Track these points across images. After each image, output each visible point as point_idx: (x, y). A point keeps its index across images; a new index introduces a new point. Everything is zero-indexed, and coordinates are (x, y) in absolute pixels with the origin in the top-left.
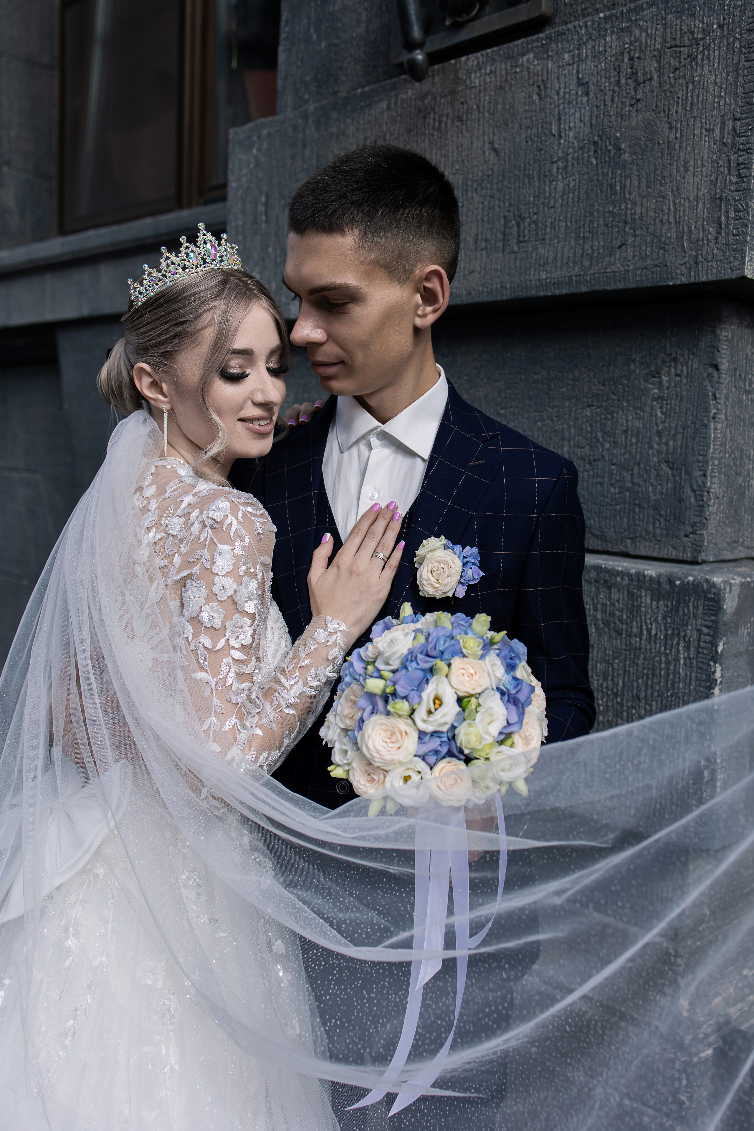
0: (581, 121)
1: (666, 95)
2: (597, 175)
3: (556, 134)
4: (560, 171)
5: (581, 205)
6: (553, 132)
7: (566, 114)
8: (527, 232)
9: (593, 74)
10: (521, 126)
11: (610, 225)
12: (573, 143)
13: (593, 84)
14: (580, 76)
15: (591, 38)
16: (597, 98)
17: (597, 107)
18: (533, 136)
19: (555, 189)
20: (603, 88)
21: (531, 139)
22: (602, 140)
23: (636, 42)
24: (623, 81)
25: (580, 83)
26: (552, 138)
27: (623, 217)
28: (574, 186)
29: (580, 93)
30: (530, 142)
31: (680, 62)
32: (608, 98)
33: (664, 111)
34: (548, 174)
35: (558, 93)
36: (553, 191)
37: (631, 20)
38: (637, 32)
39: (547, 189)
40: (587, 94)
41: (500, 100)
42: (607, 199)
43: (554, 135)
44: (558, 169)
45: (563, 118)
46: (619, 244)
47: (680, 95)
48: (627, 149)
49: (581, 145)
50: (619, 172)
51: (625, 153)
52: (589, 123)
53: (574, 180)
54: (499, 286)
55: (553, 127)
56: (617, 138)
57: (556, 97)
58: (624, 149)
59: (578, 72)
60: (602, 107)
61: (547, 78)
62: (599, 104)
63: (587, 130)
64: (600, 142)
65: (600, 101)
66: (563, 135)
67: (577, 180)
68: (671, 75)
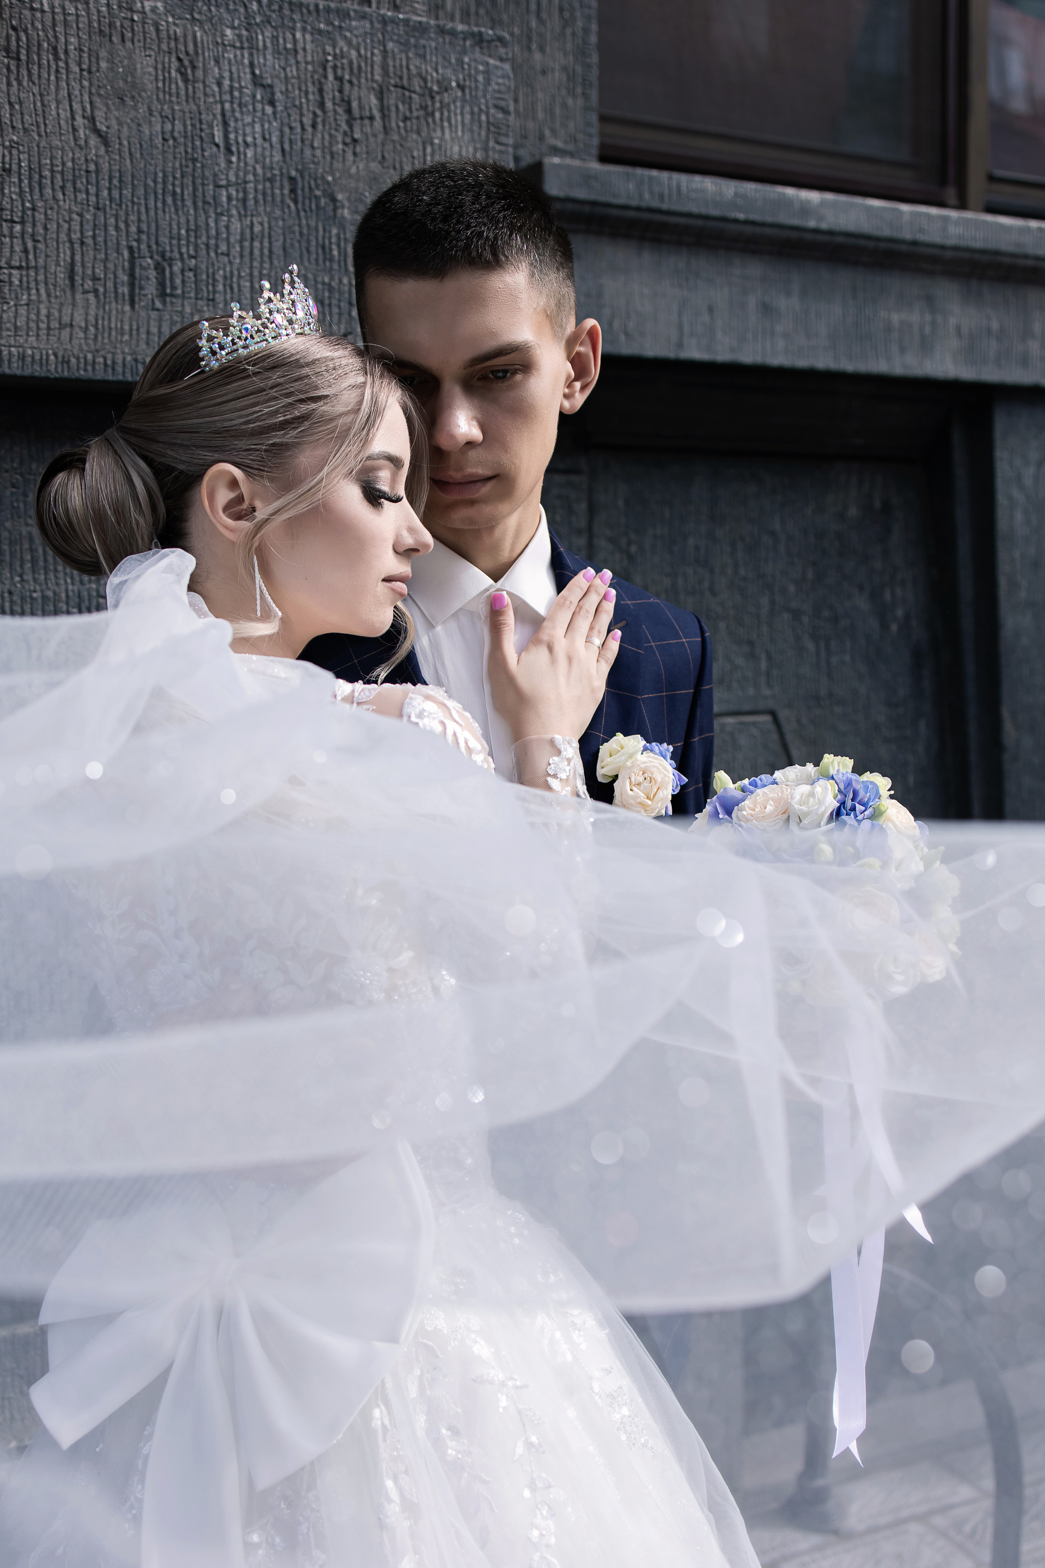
0: (264, 139)
1: (395, 147)
2: (300, 225)
3: (222, 145)
4: (234, 202)
5: (276, 262)
6: (217, 140)
7: (236, 120)
8: (178, 281)
9: (278, 77)
10: (150, 110)
11: (327, 302)
12: (255, 168)
13: (281, 92)
14: (257, 72)
15: (269, 22)
16: (289, 115)
17: (291, 128)
18: (176, 134)
19: (227, 227)
20: (297, 103)
21: (175, 139)
22: (302, 177)
23: (342, 57)
24: (329, 105)
25: (257, 81)
26: (215, 149)
27: (347, 295)
28: (262, 232)
29: (259, 97)
30: (171, 142)
31: (411, 110)
32: (307, 121)
33: (395, 168)
34: (212, 201)
35: (219, 84)
36: (224, 230)
37: (332, 24)
38: (342, 43)
39: (212, 224)
40: (272, 103)
41: (103, 54)
42: (317, 264)
43: (217, 146)
44: (229, 198)
45: (232, 124)
46: (343, 331)
47: (415, 154)
48: (346, 204)
49: (269, 175)
50: (334, 231)
51: (343, 207)
52: (278, 146)
53: (261, 224)
54: (129, 358)
55: (216, 133)
56: (328, 183)
57: (216, 89)
58: (341, 202)
59: (252, 65)
60: (299, 130)
61: (197, 53)
62: (293, 125)
63: (278, 157)
64: (299, 179)
65: (295, 120)
66: (234, 149)
67: (266, 225)
68: (401, 124)
